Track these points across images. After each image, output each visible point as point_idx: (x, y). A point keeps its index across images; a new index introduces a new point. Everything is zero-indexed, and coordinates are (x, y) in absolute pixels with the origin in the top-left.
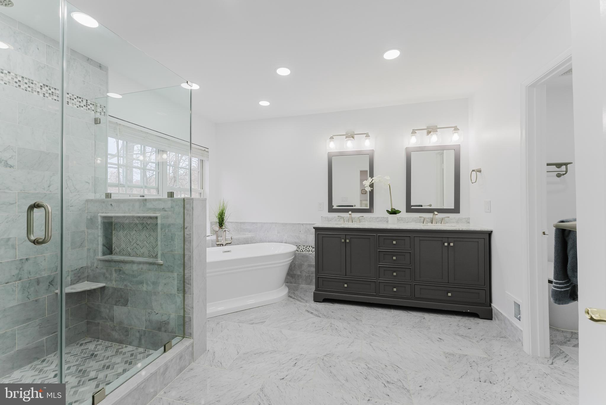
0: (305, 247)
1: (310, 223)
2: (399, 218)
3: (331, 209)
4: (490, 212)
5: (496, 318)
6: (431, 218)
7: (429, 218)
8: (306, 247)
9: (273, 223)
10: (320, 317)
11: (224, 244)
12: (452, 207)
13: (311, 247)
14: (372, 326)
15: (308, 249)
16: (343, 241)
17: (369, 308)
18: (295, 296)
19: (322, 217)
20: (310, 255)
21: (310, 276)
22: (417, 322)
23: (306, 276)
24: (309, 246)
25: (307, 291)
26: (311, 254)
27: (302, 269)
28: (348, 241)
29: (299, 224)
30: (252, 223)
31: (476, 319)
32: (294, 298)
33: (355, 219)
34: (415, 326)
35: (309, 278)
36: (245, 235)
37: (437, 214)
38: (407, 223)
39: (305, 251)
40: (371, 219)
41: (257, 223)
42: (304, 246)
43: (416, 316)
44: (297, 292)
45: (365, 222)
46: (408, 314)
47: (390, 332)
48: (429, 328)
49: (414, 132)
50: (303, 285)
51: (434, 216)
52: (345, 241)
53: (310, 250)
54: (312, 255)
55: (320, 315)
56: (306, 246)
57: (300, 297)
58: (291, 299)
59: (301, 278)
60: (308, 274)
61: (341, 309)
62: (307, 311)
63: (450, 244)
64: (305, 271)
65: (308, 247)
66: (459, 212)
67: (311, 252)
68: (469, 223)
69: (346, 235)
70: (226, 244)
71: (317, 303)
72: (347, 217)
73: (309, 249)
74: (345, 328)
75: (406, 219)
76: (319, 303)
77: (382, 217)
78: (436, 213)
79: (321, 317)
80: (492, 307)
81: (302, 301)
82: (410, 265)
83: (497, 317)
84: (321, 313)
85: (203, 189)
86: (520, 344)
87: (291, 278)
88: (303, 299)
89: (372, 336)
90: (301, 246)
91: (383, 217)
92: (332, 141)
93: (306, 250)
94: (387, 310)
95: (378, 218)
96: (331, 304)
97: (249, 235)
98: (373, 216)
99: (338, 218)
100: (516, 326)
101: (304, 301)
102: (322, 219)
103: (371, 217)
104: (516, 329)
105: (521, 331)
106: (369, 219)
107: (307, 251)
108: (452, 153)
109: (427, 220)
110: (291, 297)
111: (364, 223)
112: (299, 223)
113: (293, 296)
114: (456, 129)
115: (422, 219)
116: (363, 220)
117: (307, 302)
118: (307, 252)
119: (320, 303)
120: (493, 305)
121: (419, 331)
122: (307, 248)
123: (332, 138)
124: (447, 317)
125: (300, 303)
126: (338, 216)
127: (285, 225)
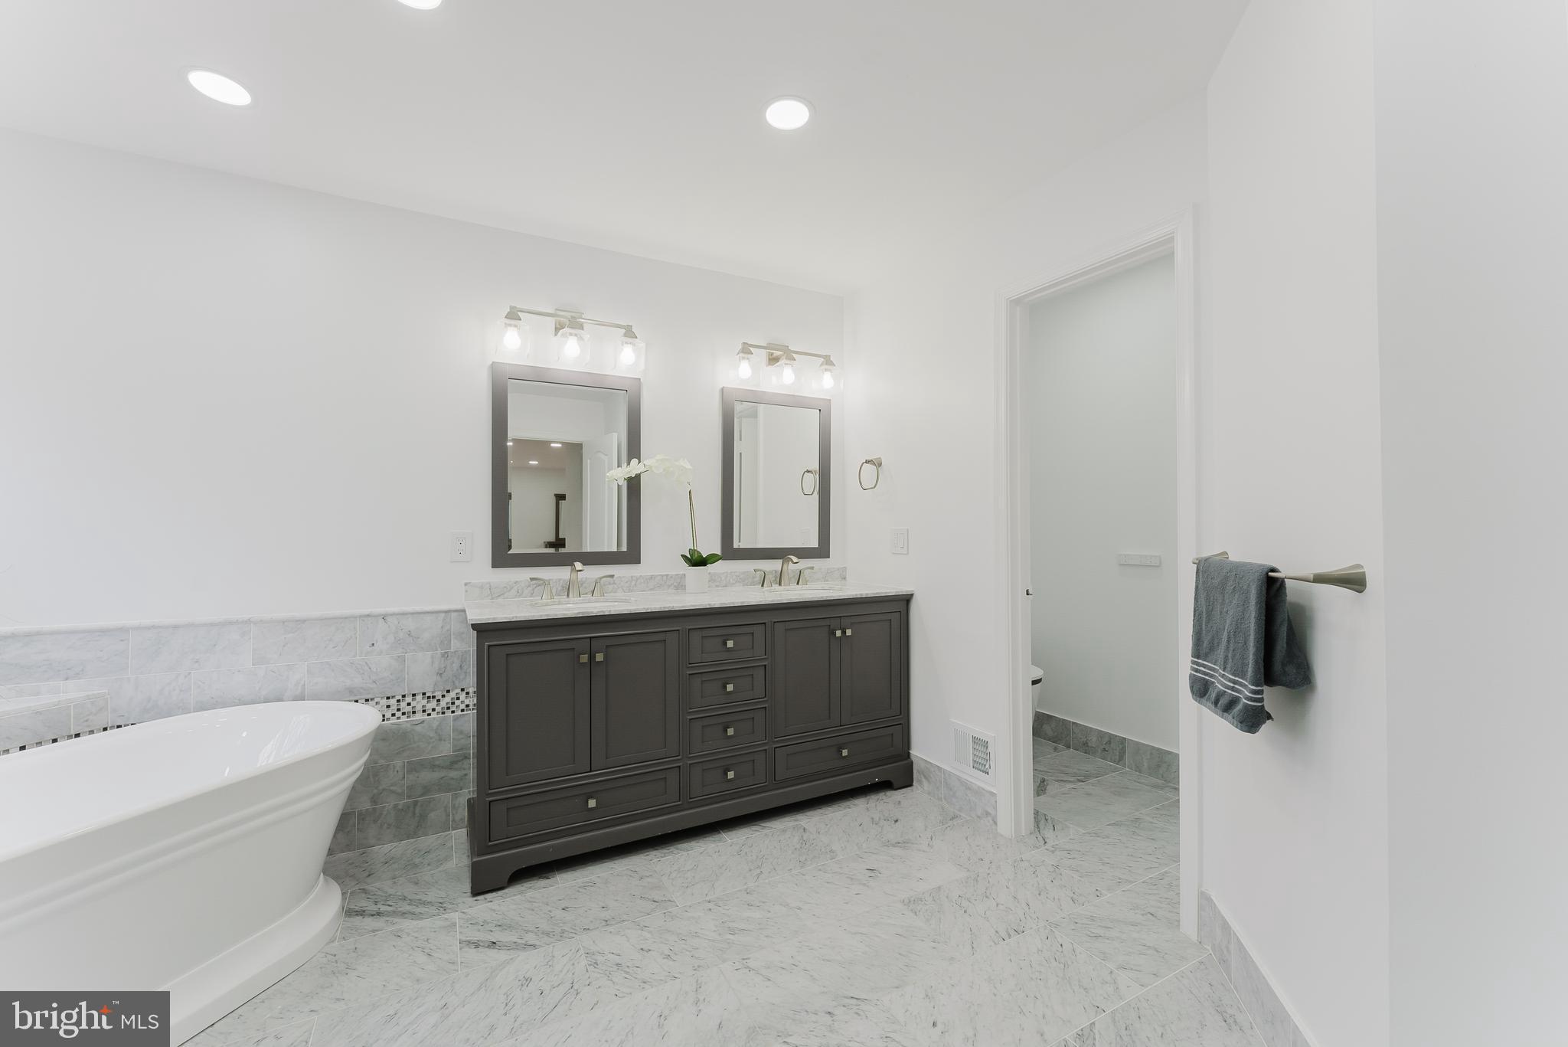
0: (393, 702)
1: (418, 609)
3: (502, 558)
4: (908, 553)
5: (924, 780)
8: (398, 701)
10: (534, 946)
12: (814, 543)
13: (419, 697)
14: (711, 905)
15: (409, 704)
16: (584, 658)
17: (665, 851)
18: (376, 903)
19: (466, 584)
20: (418, 728)
21: (415, 803)
22: (798, 846)
23: (400, 807)
24: (414, 695)
25: (416, 866)
26: (423, 722)
27: (381, 788)
28: (599, 657)
31: (889, 793)
32: (379, 914)
33: (584, 585)
34: (803, 859)
35: (414, 814)
38: (724, 586)
39: (393, 715)
40: (633, 583)
41: (124, 630)
42: (388, 698)
43: (784, 831)
44: (377, 884)
45: (615, 592)
46: (766, 831)
47: (764, 902)
48: (832, 851)
49: (746, 350)
50: (387, 848)
52: (592, 657)
53: (419, 708)
54: (424, 724)
55: (531, 938)
56: (400, 698)
57: (404, 899)
58: (369, 923)
59: (375, 821)
60: (409, 797)
61: (584, 887)
62: (469, 942)
63: (845, 632)
64: (393, 792)
65: (409, 699)
66: (828, 556)
67: (419, 716)
68: (845, 579)
69: (583, 639)
71: (489, 896)
72: (560, 580)
73: (413, 704)
74: (642, 949)
75: (723, 578)
76: (494, 894)
77: (662, 576)
79: (537, 943)
80: (913, 758)
81: (418, 910)
82: (765, 699)
83: (925, 776)
84: (527, 932)
86: (989, 822)
88: (424, 903)
89: (731, 937)
90: (376, 700)
91: (667, 575)
92: (516, 326)
93: (399, 710)
94: (711, 838)
95: (652, 577)
96: (542, 882)
98: (639, 575)
99: (529, 586)
100: (979, 787)
101: (432, 910)
102: (466, 591)
103: (632, 577)
104: (979, 792)
105: (993, 794)
106: (627, 582)
107: (404, 714)
108: (816, 417)
110: (361, 913)
111: (612, 594)
112: (366, 611)
113: (371, 907)
114: (828, 361)
116: (611, 587)
117: (442, 907)
118: (404, 718)
119: (500, 893)
120: (915, 752)
121: (820, 870)
122: (403, 705)
123: (513, 315)
124: (841, 809)
125: (415, 922)
127: (295, 625)
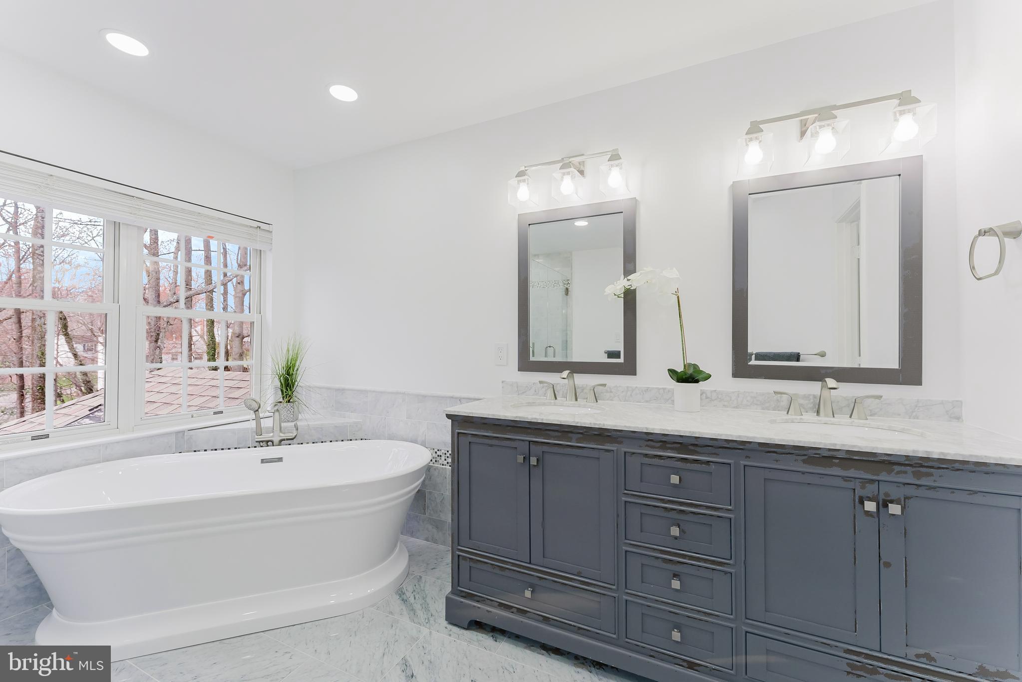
2: (712, 392)
3: (526, 364)
6: (815, 397)
7: (806, 397)
9: (397, 393)
11: (276, 440)
12: (893, 363)
16: (520, 459)
18: (413, 591)
28: (533, 461)
29: (452, 397)
30: (358, 391)
32: (406, 601)
33: (585, 391)
36: (345, 417)
37: (834, 386)
38: (734, 408)
40: (629, 393)
41: (366, 392)
44: (428, 578)
45: (612, 400)
49: (755, 129)
51: (826, 392)
52: (528, 459)
57: (424, 598)
62: (405, 663)
63: (887, 506)
66: (919, 382)
68: (958, 418)
69: (530, 442)
70: (281, 441)
71: (454, 628)
75: (733, 398)
76: (458, 630)
77: (659, 389)
78: (831, 382)
81: (420, 614)
82: (731, 562)
85: (260, 313)
87: (435, 530)
88: (426, 609)
91: (664, 389)
95: (647, 390)
97: (351, 418)
98: (635, 386)
101: (423, 617)
102: (503, 387)
106: (623, 392)
108: (893, 187)
109: (802, 401)
110: (402, 595)
111: (606, 402)
112: (450, 394)
114: (906, 100)
115: (785, 399)
116: (608, 395)
117: (428, 619)
119: (461, 631)
123: (522, 173)
126: (541, 382)
127: (422, 398)
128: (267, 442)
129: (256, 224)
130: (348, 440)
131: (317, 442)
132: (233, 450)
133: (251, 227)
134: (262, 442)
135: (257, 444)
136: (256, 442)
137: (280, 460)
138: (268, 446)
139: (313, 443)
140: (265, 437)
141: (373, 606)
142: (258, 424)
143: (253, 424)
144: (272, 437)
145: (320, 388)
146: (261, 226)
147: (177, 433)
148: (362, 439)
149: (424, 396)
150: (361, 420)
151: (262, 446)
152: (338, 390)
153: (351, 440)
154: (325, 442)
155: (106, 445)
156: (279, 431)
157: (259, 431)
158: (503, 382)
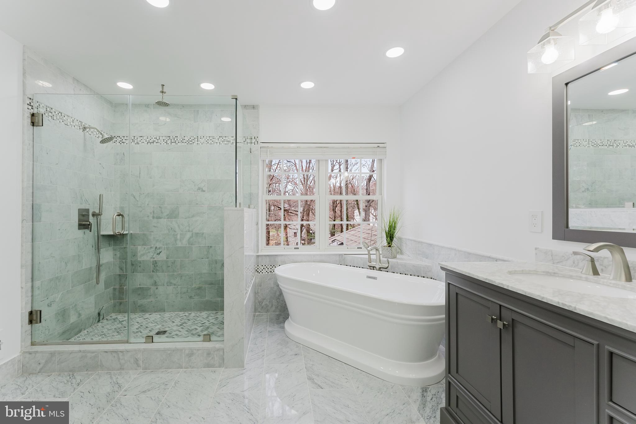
9: (451, 249)
11: (378, 267)
29: (489, 257)
30: (429, 244)
36: (423, 261)
69: (500, 305)
70: (380, 268)
85: (381, 195)
92: (550, 44)
128: (374, 267)
129: (376, 145)
130: (422, 277)
131: (402, 274)
132: (361, 268)
133: (374, 147)
134: (371, 266)
135: (368, 267)
136: (368, 266)
137: (375, 278)
138: (374, 269)
139: (400, 274)
140: (373, 264)
141: (402, 386)
142: (370, 257)
143: (367, 256)
144: (375, 265)
145: (411, 240)
146: (380, 146)
147: (340, 255)
148: (431, 278)
149: (469, 254)
150: (431, 265)
151: (371, 269)
152: (419, 242)
153: (424, 277)
154: (407, 274)
155: (314, 255)
156: (379, 262)
157: (370, 261)
158: (536, 249)
